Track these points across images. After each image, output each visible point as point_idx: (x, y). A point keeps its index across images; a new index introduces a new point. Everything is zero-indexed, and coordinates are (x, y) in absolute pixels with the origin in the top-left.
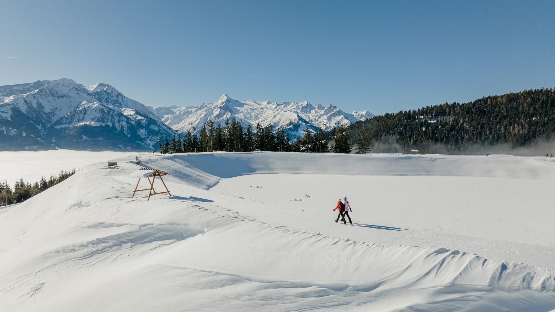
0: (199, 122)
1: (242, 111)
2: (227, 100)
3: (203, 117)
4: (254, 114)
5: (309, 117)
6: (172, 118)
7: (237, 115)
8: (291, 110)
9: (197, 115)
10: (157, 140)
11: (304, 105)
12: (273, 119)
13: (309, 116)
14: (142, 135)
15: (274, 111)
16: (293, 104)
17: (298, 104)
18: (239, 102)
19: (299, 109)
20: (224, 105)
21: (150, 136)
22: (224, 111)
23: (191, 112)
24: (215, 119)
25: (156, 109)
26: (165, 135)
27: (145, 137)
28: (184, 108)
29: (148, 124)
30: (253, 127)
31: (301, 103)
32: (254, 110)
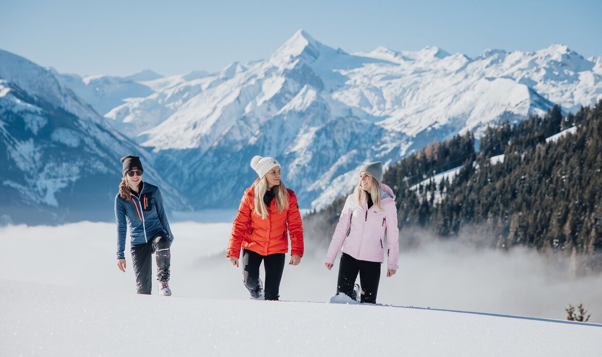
0: (218, 121)
1: (355, 81)
2: (308, 50)
3: (230, 104)
4: (393, 90)
5: (572, 96)
6: (138, 109)
7: (336, 95)
8: (513, 74)
9: (214, 98)
10: (70, 176)
11: (554, 58)
12: (449, 104)
13: (572, 94)
14: (24, 160)
15: (455, 81)
16: (517, 55)
17: (535, 56)
18: (346, 54)
19: (538, 70)
20: (297, 65)
21: (48, 165)
22: (297, 85)
23: (198, 90)
24: (269, 110)
25: (92, 82)
26: (96, 161)
27: (33, 166)
28: (177, 79)
29: (47, 126)
30: (386, 131)
31: (544, 50)
32: (392, 77)
